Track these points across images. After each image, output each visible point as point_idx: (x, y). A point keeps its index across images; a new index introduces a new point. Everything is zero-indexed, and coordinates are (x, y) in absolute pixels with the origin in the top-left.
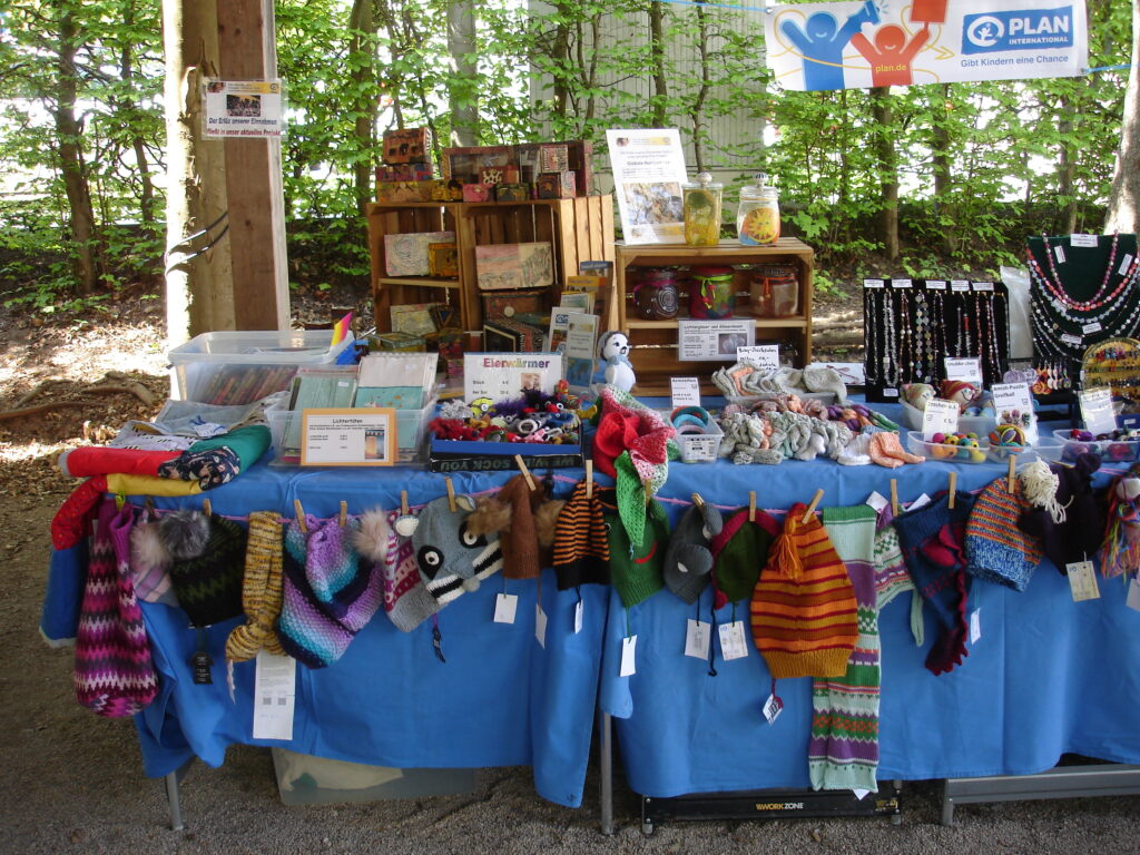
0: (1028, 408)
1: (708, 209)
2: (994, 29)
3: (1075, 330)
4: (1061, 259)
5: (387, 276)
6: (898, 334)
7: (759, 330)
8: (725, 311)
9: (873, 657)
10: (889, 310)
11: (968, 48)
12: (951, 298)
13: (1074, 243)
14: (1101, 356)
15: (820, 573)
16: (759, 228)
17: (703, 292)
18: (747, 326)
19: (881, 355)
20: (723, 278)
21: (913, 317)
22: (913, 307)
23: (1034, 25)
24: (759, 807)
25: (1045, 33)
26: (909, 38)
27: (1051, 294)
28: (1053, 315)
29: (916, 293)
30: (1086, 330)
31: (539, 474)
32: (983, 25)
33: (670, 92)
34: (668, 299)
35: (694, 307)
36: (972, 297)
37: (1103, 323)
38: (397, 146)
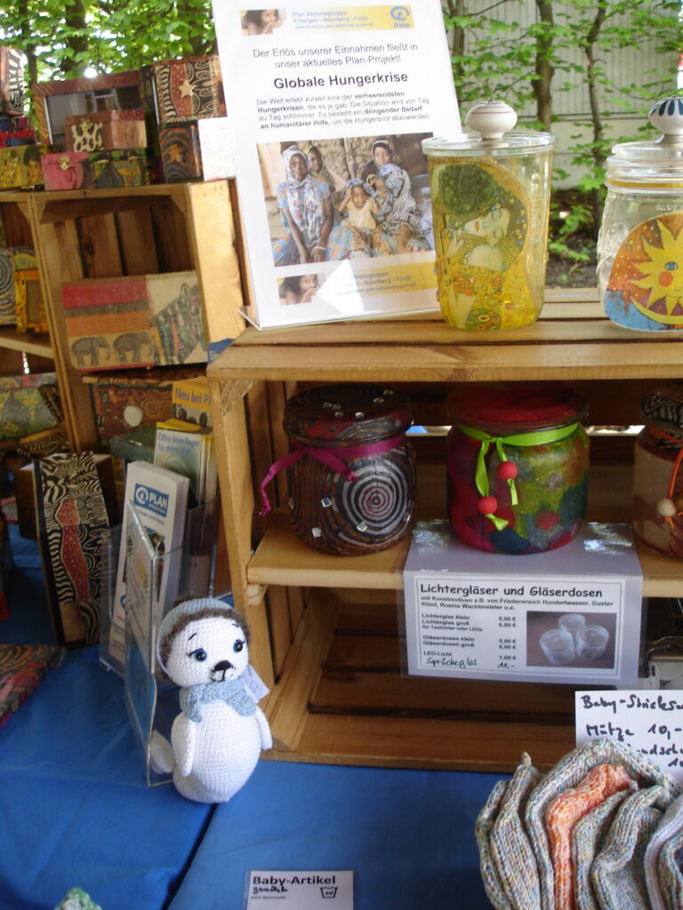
1: (503, 219)
7: (653, 607)
8: (554, 531)
16: (666, 280)
17: (482, 484)
18: (616, 593)
33: (557, 20)
34: (374, 500)
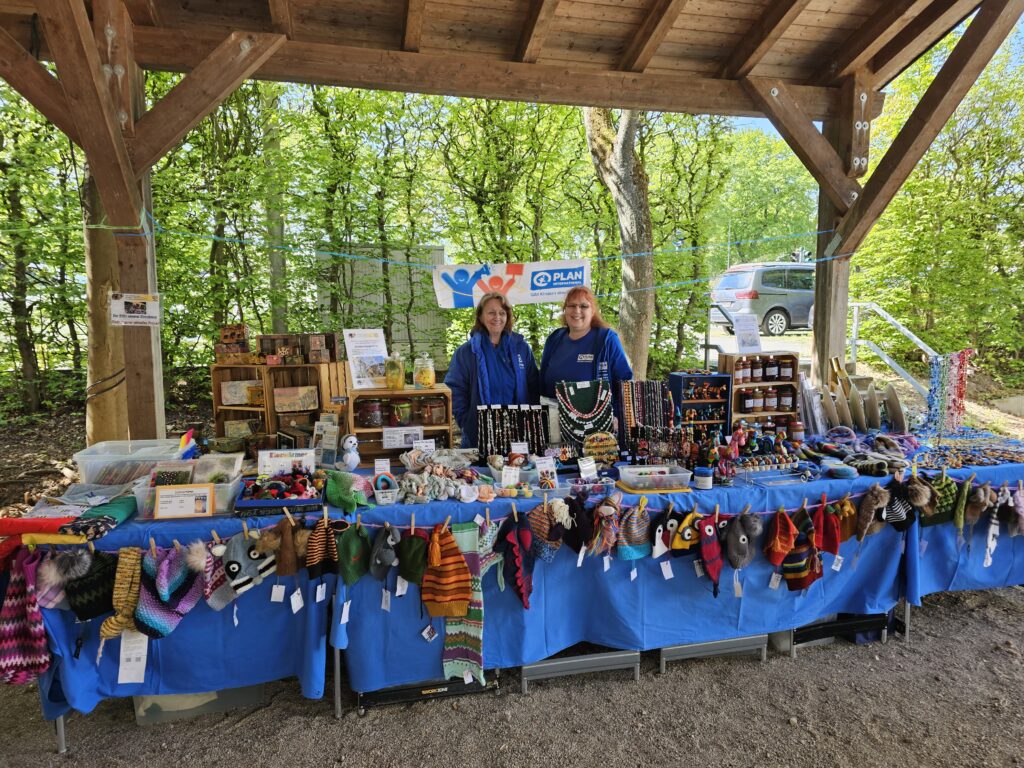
0: (554, 469)
1: (397, 370)
2: (546, 278)
3: (581, 427)
4: (572, 393)
5: (222, 405)
6: (495, 432)
7: (425, 431)
8: (407, 422)
9: (479, 605)
10: (490, 420)
11: (534, 287)
12: (521, 414)
13: (579, 387)
14: (592, 441)
15: (450, 560)
16: (424, 379)
17: (396, 413)
18: (419, 430)
19: (486, 443)
20: (407, 405)
21: (502, 423)
22: (502, 418)
23: (565, 276)
24: (424, 692)
25: (570, 280)
26: (505, 282)
27: (568, 410)
28: (570, 421)
29: (503, 411)
30: (586, 427)
31: (298, 516)
32: (541, 277)
33: (394, 302)
34: (377, 417)
35: (390, 421)
36: (531, 412)
37: (594, 424)
38: (229, 334)
